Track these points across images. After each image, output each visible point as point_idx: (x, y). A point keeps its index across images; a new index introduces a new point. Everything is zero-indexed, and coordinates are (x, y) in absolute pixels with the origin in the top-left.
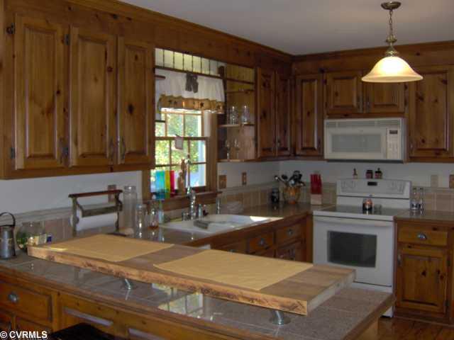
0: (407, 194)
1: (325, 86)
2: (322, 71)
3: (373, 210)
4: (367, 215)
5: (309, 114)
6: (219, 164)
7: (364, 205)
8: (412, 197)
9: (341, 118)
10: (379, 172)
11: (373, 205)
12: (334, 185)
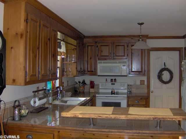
0: (126, 87)
1: (97, 48)
2: (96, 43)
3: (115, 93)
4: (113, 95)
5: (91, 58)
6: (63, 77)
7: (112, 92)
8: (128, 88)
9: (104, 60)
10: (115, 80)
11: (115, 92)
12: (98, 85)
